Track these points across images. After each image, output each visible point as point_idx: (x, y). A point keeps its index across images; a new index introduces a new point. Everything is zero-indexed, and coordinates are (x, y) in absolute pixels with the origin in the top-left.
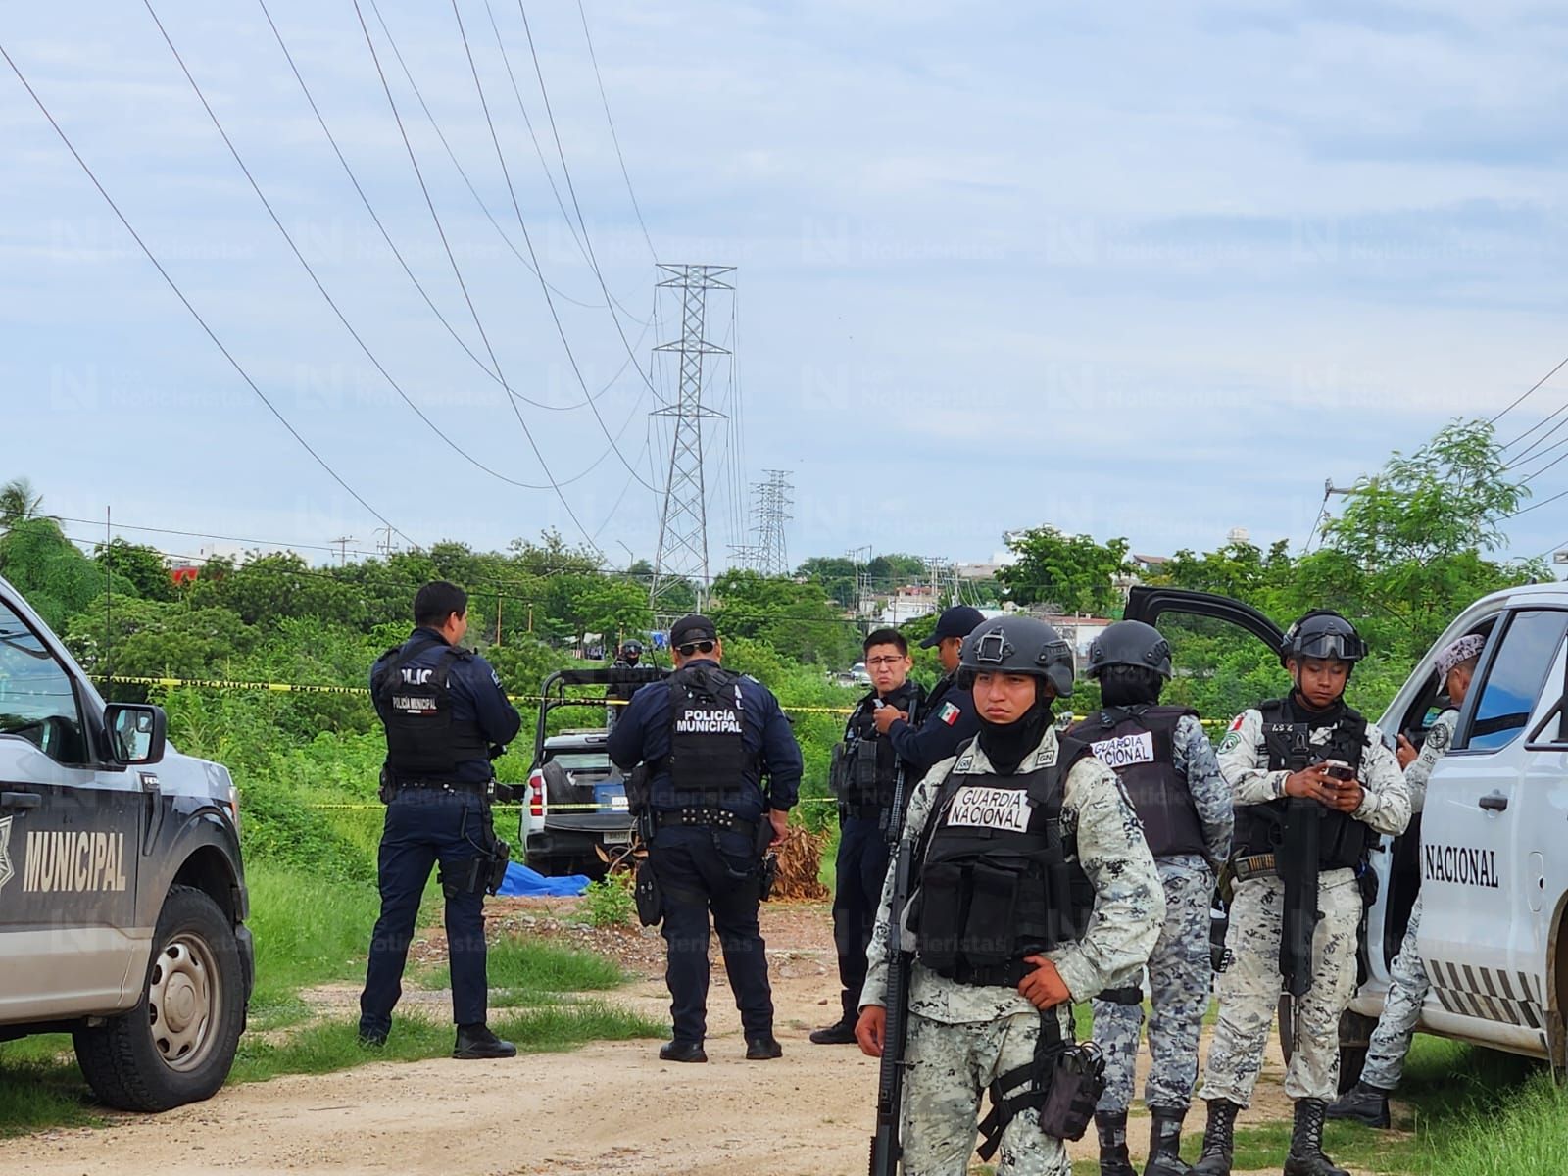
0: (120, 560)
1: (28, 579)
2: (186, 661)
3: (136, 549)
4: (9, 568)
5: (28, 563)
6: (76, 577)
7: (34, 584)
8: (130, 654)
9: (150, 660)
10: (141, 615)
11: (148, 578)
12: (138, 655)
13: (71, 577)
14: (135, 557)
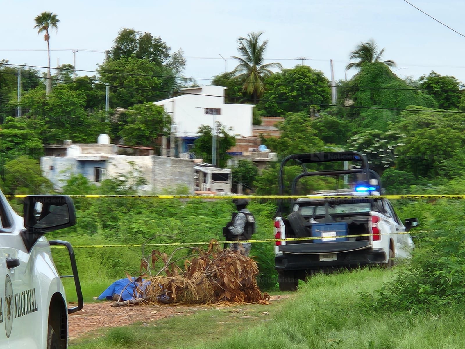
0: (434, 85)
1: (371, 98)
2: (450, 145)
3: (443, 78)
4: (360, 92)
5: (371, 89)
6: (399, 96)
7: (375, 101)
8: (417, 141)
9: (429, 144)
10: (431, 118)
11: (451, 96)
12: (421, 142)
13: (396, 96)
14: (443, 83)
